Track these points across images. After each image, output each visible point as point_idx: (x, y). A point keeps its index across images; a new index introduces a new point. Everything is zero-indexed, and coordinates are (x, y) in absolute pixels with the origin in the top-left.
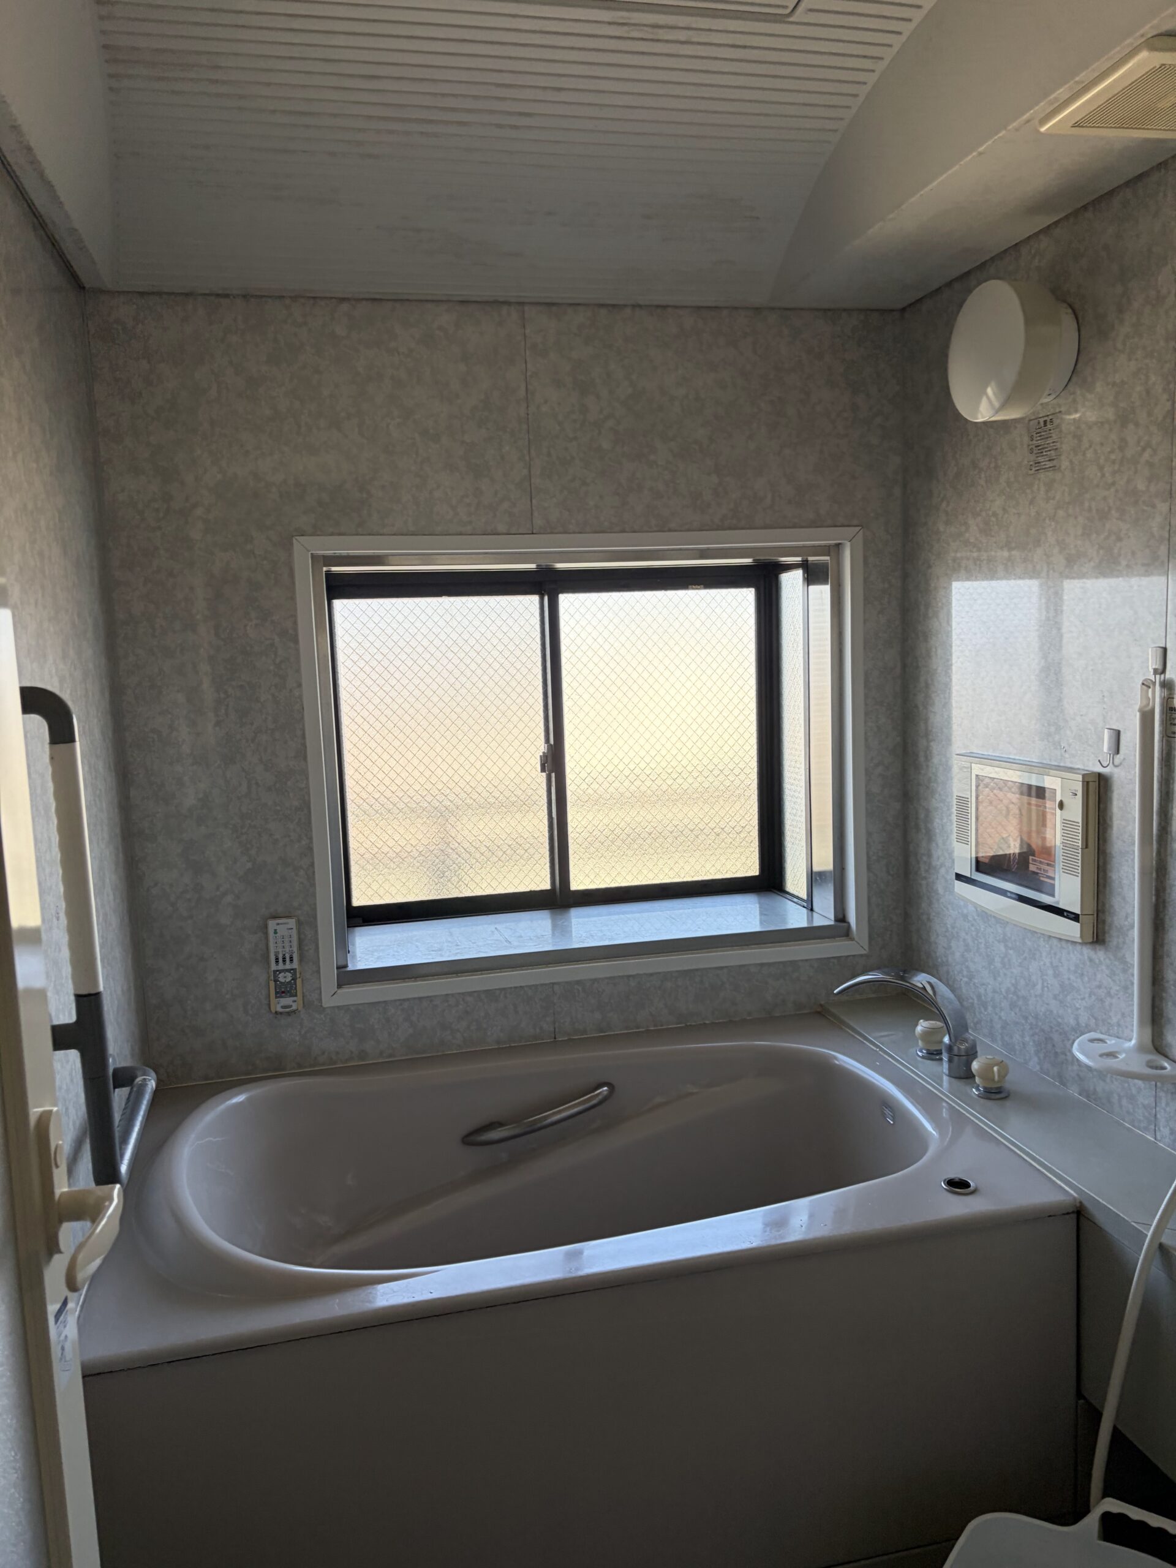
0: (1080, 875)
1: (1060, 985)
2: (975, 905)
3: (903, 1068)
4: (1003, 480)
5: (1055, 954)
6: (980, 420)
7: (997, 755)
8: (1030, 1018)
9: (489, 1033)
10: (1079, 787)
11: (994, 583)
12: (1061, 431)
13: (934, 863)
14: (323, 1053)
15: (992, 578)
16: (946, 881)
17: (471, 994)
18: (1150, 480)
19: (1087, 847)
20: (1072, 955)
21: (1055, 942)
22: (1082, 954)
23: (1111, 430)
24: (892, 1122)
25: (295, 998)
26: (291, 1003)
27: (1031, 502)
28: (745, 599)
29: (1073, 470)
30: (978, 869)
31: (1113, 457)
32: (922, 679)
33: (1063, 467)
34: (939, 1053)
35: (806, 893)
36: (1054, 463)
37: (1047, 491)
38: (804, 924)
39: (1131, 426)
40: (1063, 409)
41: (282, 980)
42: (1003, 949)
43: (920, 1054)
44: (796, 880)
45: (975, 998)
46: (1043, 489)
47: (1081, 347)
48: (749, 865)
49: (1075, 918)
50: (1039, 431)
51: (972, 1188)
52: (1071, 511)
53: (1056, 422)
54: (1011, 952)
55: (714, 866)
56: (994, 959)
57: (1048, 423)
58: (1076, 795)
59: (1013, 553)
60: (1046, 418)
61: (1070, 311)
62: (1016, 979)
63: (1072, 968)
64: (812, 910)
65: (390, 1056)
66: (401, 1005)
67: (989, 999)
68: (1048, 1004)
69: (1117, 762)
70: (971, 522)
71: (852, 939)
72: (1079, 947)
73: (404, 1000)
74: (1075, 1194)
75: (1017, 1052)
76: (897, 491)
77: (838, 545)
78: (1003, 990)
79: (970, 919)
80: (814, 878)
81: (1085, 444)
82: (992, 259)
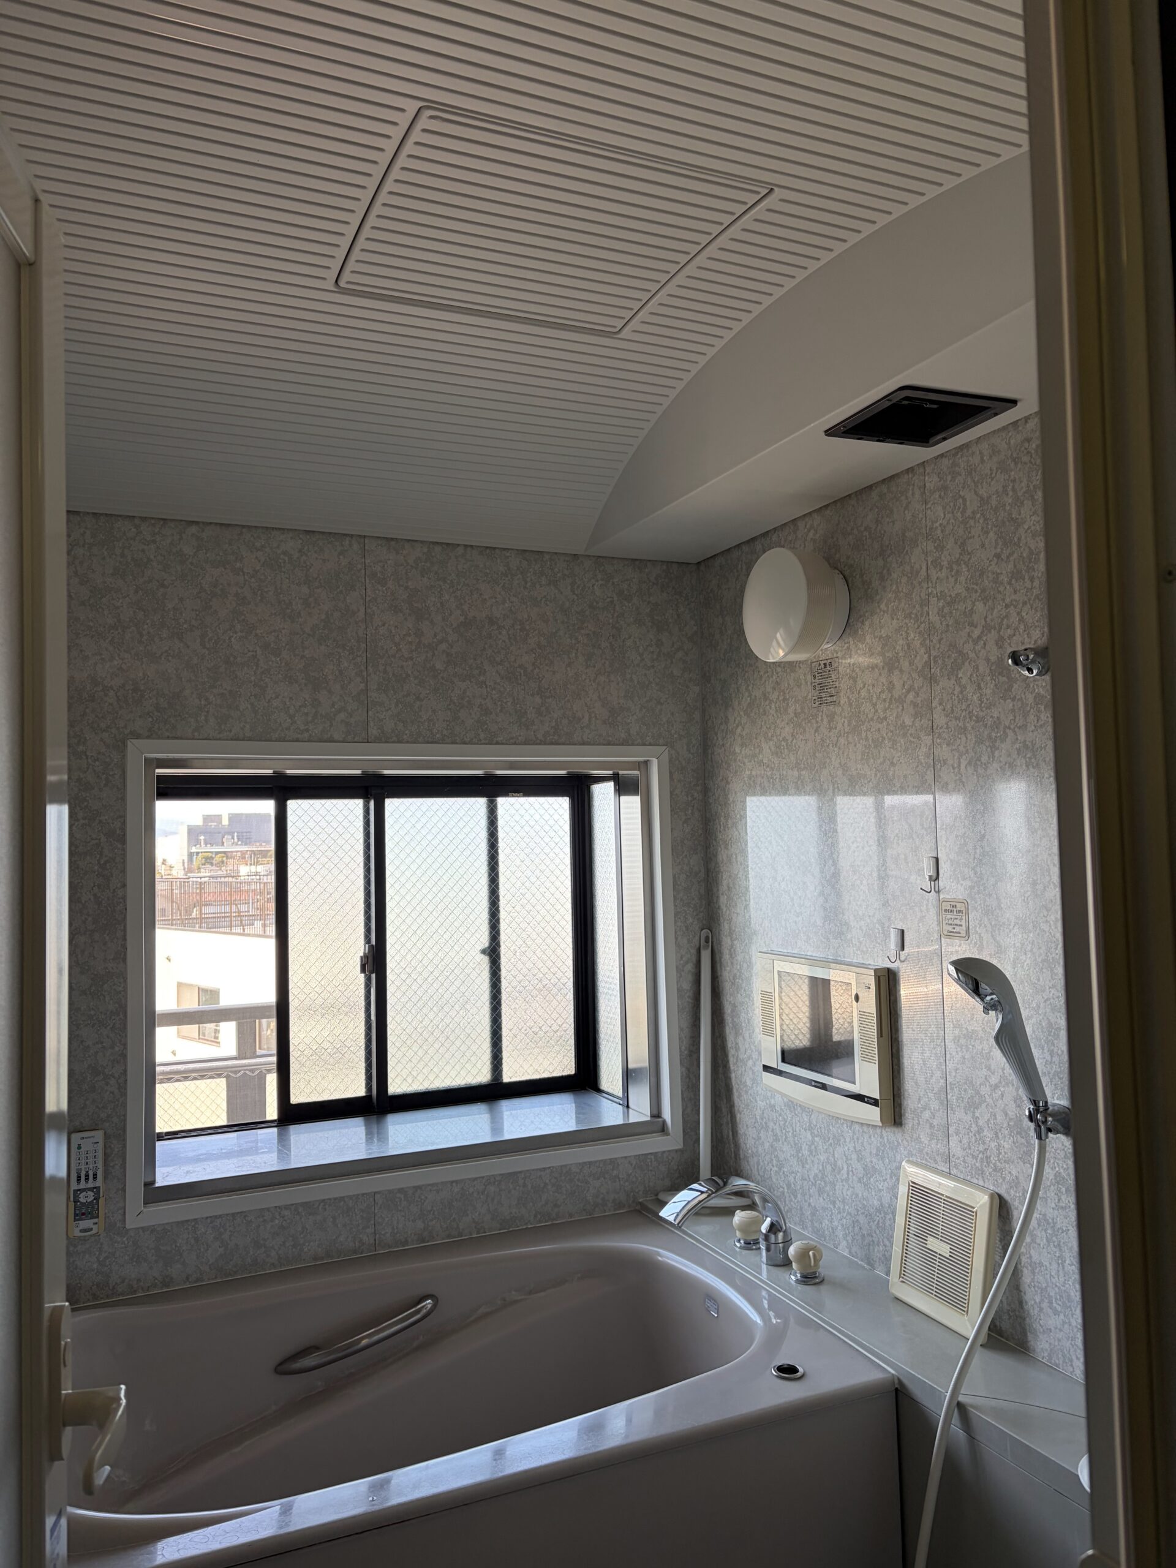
0: (877, 1062)
1: (864, 1169)
2: (783, 1095)
3: (723, 1260)
4: (791, 710)
5: (858, 1139)
6: (771, 660)
7: (796, 952)
8: (838, 1202)
9: (306, 1250)
10: (871, 981)
11: (786, 798)
12: (838, 673)
13: (741, 1057)
14: (123, 1282)
15: (784, 794)
16: (754, 1073)
17: (287, 1207)
18: (916, 715)
19: (881, 1036)
20: (873, 1139)
21: (857, 1127)
22: (882, 1137)
23: (880, 674)
24: (716, 1315)
25: (95, 1220)
26: (92, 1226)
27: (817, 731)
28: (559, 807)
29: (850, 705)
30: (783, 1061)
31: (884, 696)
32: (725, 883)
33: (842, 702)
34: (756, 1242)
35: (621, 1090)
36: (834, 698)
37: (829, 722)
38: (620, 1121)
39: (897, 672)
40: (839, 654)
41: (82, 1200)
42: (809, 1137)
43: (738, 1244)
44: (610, 1075)
45: (785, 1186)
46: (825, 720)
47: (852, 606)
48: (564, 1065)
49: (875, 1102)
50: (819, 671)
51: (799, 1374)
52: (850, 739)
53: (835, 665)
54: (817, 1139)
55: (531, 1065)
56: (801, 1147)
57: (828, 666)
58: (869, 988)
59: (803, 773)
60: (825, 662)
61: (841, 576)
62: (823, 1165)
63: (874, 1152)
64: (628, 1107)
65: (197, 1280)
66: (212, 1222)
67: (799, 1188)
68: (853, 1188)
69: (902, 958)
70: (763, 745)
71: (668, 1134)
72: (879, 1131)
73: (216, 1217)
74: (893, 1372)
75: (827, 1238)
76: (697, 716)
77: (646, 763)
78: (811, 1177)
79: (778, 1109)
80: (628, 1075)
81: (860, 684)
82: (775, 529)
